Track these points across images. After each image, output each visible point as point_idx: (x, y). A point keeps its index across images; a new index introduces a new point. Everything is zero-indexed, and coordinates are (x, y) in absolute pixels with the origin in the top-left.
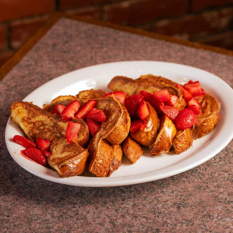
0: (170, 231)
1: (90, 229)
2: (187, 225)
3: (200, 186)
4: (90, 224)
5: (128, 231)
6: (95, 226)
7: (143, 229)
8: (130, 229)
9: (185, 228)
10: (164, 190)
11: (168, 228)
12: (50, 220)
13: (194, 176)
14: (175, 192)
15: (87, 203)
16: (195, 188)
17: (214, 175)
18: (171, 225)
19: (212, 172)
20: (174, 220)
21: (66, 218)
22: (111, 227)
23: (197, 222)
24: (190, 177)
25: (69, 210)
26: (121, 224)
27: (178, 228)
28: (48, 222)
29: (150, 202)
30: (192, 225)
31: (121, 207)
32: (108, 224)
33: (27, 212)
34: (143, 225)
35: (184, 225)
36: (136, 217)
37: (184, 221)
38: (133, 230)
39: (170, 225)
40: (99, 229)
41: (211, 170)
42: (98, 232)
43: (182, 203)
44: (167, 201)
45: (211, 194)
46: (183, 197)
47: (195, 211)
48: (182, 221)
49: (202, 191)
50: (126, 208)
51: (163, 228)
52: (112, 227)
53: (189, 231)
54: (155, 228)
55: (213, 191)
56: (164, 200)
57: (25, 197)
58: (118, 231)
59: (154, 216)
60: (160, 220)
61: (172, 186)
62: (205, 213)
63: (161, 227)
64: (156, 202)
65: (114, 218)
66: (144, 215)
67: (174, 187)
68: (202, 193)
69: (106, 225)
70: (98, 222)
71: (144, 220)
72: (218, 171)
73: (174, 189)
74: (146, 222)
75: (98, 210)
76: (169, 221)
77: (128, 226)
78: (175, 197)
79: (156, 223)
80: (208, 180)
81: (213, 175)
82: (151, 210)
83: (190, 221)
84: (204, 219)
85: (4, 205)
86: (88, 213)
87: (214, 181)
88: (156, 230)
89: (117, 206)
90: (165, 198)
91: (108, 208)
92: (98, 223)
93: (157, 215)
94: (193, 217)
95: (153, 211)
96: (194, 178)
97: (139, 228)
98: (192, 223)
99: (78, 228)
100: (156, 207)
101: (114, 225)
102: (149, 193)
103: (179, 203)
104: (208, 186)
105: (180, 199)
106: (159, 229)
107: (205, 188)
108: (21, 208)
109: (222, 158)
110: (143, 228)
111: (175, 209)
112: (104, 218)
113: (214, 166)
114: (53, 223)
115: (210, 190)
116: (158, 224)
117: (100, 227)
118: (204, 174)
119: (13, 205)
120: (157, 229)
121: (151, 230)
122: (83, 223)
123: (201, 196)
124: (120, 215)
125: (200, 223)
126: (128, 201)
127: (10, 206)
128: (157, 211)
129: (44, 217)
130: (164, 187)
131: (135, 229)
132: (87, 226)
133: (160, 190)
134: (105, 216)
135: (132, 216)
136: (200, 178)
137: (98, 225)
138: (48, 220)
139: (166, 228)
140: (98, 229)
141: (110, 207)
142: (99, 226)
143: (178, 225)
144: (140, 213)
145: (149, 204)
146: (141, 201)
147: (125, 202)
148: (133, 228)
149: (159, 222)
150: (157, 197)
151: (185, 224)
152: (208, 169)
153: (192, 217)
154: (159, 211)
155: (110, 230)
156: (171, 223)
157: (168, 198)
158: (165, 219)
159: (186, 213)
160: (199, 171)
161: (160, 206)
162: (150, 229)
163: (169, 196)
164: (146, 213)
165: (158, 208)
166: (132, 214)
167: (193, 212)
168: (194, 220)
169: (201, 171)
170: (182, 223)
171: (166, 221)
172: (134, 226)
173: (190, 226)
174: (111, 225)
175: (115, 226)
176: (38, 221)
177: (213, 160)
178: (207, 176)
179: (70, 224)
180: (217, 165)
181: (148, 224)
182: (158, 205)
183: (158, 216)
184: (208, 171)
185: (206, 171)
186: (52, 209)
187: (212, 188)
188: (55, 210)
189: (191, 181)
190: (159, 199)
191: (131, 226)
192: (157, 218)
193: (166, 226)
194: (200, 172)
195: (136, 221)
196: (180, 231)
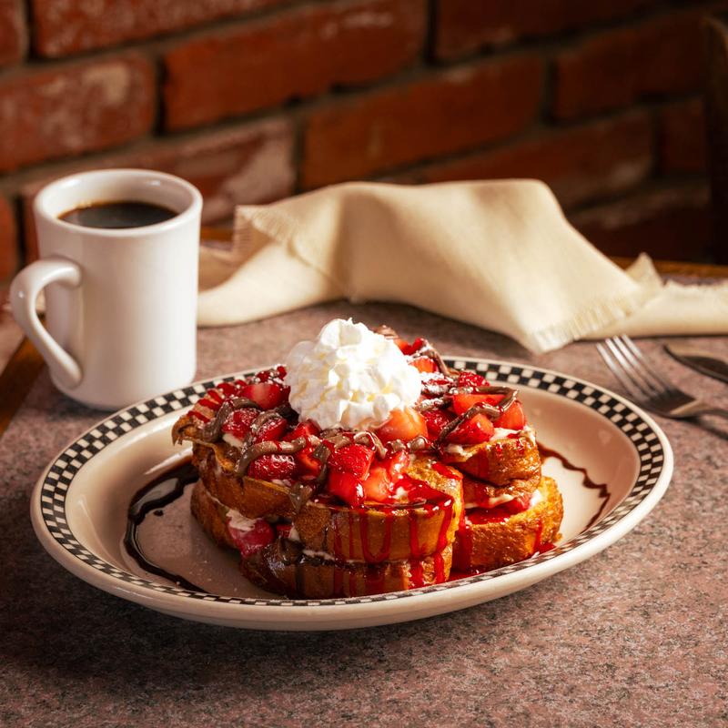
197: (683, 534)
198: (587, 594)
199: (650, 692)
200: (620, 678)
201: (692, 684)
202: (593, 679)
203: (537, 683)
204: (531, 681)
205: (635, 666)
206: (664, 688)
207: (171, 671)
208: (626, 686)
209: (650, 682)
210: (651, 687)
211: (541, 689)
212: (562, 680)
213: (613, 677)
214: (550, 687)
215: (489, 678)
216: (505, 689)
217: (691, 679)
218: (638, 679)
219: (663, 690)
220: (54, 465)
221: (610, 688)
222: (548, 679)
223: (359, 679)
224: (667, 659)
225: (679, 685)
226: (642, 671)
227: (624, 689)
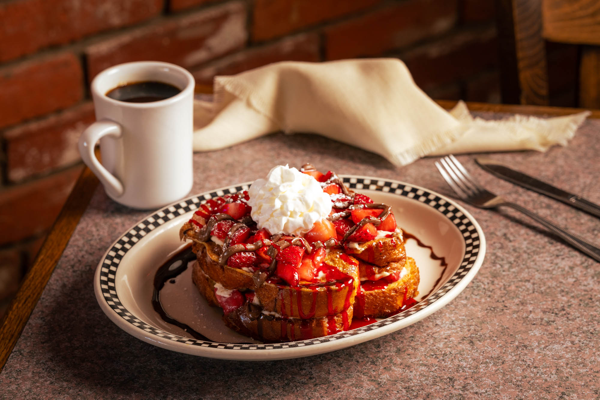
0: (471, 378)
1: (342, 395)
2: (495, 365)
3: (494, 308)
4: (339, 388)
5: (404, 388)
6: (348, 390)
7: (427, 382)
8: (407, 385)
9: (494, 369)
10: (438, 322)
11: (467, 374)
12: (271, 393)
13: (478, 294)
14: (456, 323)
15: (322, 360)
16: (486, 311)
17: (510, 288)
18: (470, 368)
19: (504, 285)
20: (472, 361)
21: (296, 387)
22: (374, 387)
23: (509, 358)
24: (471, 297)
25: (296, 374)
26: (388, 380)
27: (482, 370)
28: (268, 397)
29: (422, 343)
30: (503, 363)
31: (378, 357)
32: (367, 384)
33: (229, 389)
34: (425, 376)
35: (490, 365)
36: (409, 367)
37: (487, 360)
38: (412, 384)
39: (468, 369)
40: (357, 392)
41: (502, 282)
42: (357, 396)
43: (474, 335)
44: (450, 336)
45: (515, 316)
46: (472, 328)
47: (500, 343)
48: (485, 361)
49: (499, 314)
50: (388, 356)
51: (459, 375)
52: (377, 386)
53: (501, 372)
54: (446, 377)
55: (518, 312)
56: (444, 337)
57: (213, 368)
58: (388, 390)
59: (438, 360)
60: (449, 364)
61: (448, 315)
62: (517, 343)
63: (454, 373)
64: (432, 341)
65: (374, 373)
66: (421, 362)
67: (453, 315)
68: (501, 317)
69: (365, 385)
70: (350, 383)
71: (424, 368)
72: (514, 282)
73: (454, 319)
74: (427, 371)
75: (342, 366)
76: (465, 364)
77: (401, 381)
78: (459, 329)
79: (444, 370)
80: (502, 297)
81: (507, 289)
82: (428, 353)
83: (498, 358)
84: (519, 352)
85: (185, 385)
86: (329, 374)
87: (513, 298)
88: (448, 380)
89: (371, 356)
90: (444, 333)
91: (358, 362)
92: (351, 385)
93: (441, 358)
94: (501, 352)
95: (432, 354)
96: (478, 297)
97: (420, 380)
98: (501, 361)
99: (322, 397)
100: (435, 348)
101: (379, 384)
102: (415, 330)
103: (470, 337)
104: (507, 305)
105: (469, 330)
106: (454, 377)
107: (503, 310)
108: (216, 385)
109: (513, 262)
110: (426, 380)
111: (466, 346)
112: (358, 376)
113: (504, 276)
114: (277, 397)
115: (511, 310)
116: (447, 371)
117: (357, 390)
118: (493, 290)
119: (200, 382)
120: (449, 377)
121: (441, 380)
122: (327, 388)
123: (501, 322)
124: (382, 368)
125: (514, 358)
126: (386, 347)
127: (195, 385)
128: (438, 353)
129: (258, 391)
130: (435, 319)
131: (414, 383)
132: (335, 392)
133: (431, 323)
134: (358, 374)
135: (402, 366)
136: (489, 296)
137: (353, 387)
138: (267, 394)
139: (464, 374)
140: (355, 393)
141: (360, 360)
142: (354, 389)
143: (480, 366)
144: (413, 360)
145: (422, 345)
146: (408, 344)
147: (382, 348)
148: (411, 383)
149: (449, 367)
150: (431, 334)
151: (490, 363)
152: (496, 282)
153: (498, 353)
154: (443, 353)
155: (376, 392)
156: (468, 366)
157: (449, 332)
158: (456, 362)
159: (486, 348)
160: (483, 286)
161: (441, 345)
162: (438, 379)
163: (449, 329)
164: (423, 358)
165: (438, 349)
166: (401, 364)
167: (498, 346)
168: (503, 357)
169: (486, 287)
170: (486, 363)
171: (459, 365)
172: (411, 379)
173: (500, 365)
174: (374, 383)
175: (381, 384)
176: (251, 397)
177: (499, 268)
178: (498, 293)
179: (306, 393)
180: (508, 275)
181: (432, 373)
182: (438, 345)
183: (443, 360)
184: (498, 284)
185: (493, 285)
186: (267, 378)
187: (514, 308)
188: (272, 379)
189: (477, 303)
190: (435, 335)
191: (406, 380)
192: (443, 363)
193: (463, 371)
194: (484, 289)
195: (411, 372)
196: (487, 375)
197: (492, 287)
198: (436, 329)
199: (476, 396)
200: (457, 387)
201: (502, 390)
202: (441, 388)
203: (407, 392)
204: (403, 390)
205: (466, 379)
206: (484, 393)
207: (183, 388)
208: (461, 392)
209: (476, 390)
210: (476, 393)
211: (409, 396)
212: (422, 389)
213: (453, 386)
214: (415, 394)
215: (377, 389)
216: (387, 396)
217: (501, 387)
218: (469, 387)
219: (484, 395)
220: (108, 255)
221: (451, 394)
222: (413, 388)
223: (298, 391)
224: (485, 373)
225: (494, 391)
226: (471, 382)
227: (460, 395)
